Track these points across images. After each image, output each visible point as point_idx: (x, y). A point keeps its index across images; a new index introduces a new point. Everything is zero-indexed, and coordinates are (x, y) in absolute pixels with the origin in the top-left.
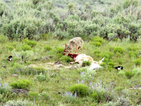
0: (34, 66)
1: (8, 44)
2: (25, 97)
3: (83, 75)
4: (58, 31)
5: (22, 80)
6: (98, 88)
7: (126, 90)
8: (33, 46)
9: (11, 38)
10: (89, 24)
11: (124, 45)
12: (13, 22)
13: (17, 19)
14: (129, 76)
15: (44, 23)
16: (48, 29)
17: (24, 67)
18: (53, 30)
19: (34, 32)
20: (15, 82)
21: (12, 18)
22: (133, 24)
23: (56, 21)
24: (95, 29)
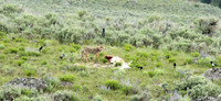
0: (78, 64)
1: (59, 47)
2: (70, 88)
3: (115, 73)
4: (98, 38)
5: (68, 75)
6: (127, 84)
7: (149, 86)
8: (78, 48)
9: (61, 42)
10: (122, 33)
11: (148, 51)
12: (63, 30)
13: (66, 27)
14: (151, 75)
15: (87, 32)
16: (90, 36)
17: (70, 65)
18: (94, 37)
19: (79, 38)
20: (62, 76)
21: (62, 26)
22: (156, 35)
23: (96, 30)
24: (126, 38)
